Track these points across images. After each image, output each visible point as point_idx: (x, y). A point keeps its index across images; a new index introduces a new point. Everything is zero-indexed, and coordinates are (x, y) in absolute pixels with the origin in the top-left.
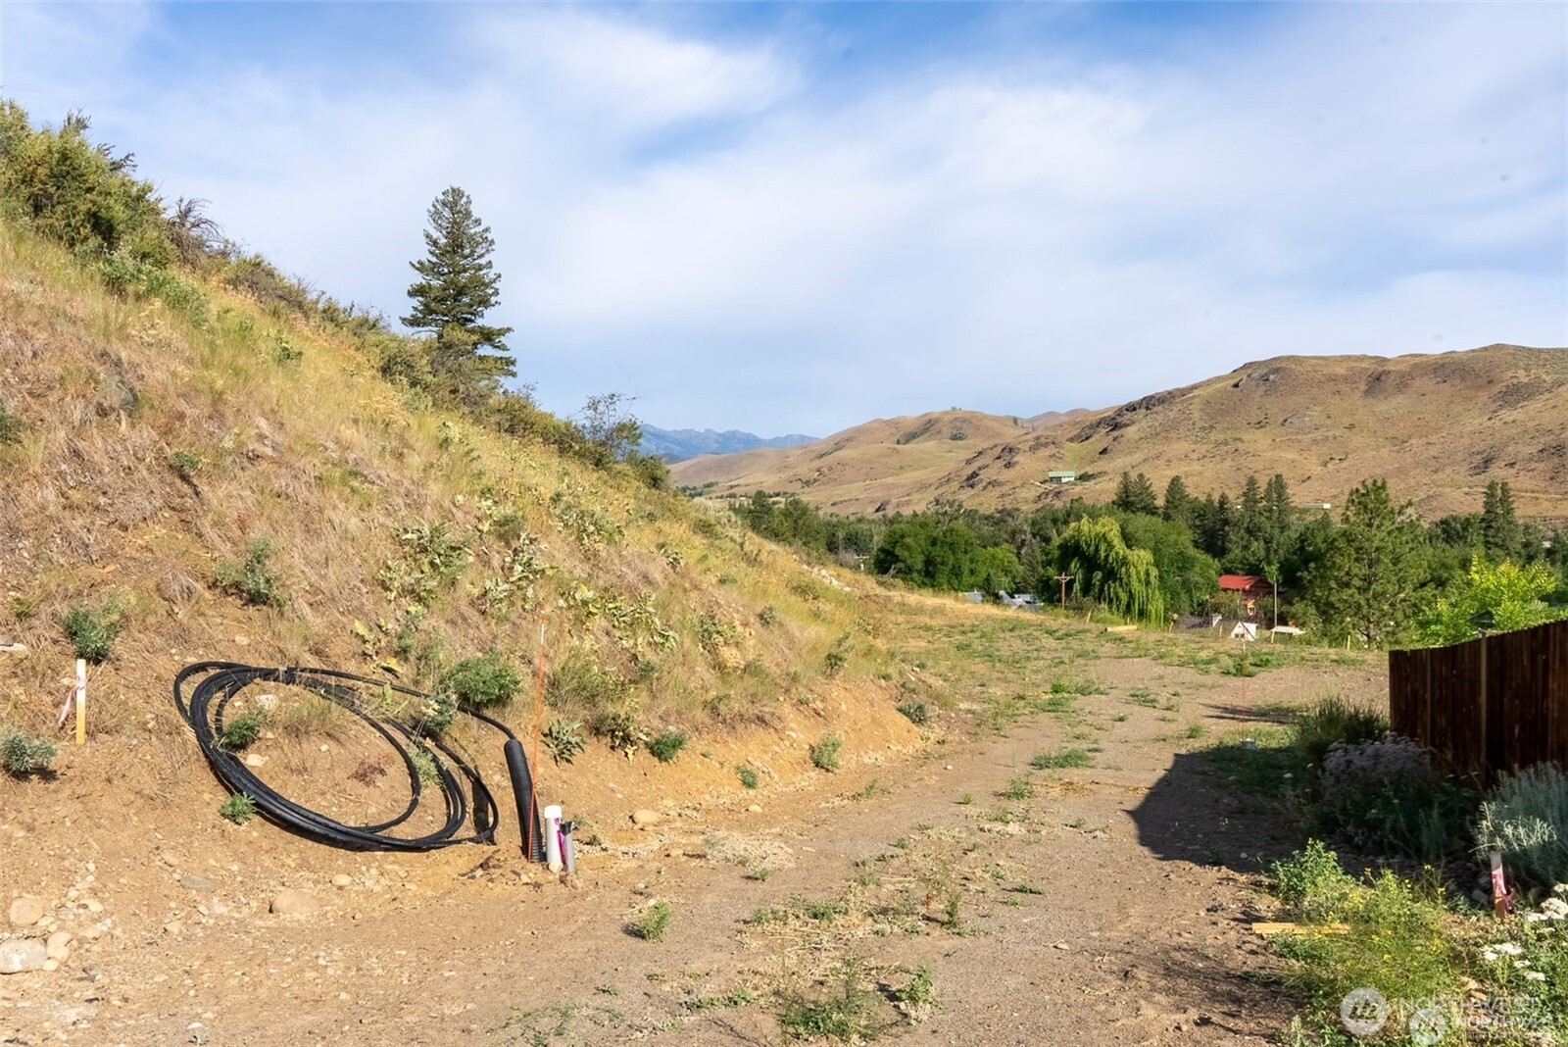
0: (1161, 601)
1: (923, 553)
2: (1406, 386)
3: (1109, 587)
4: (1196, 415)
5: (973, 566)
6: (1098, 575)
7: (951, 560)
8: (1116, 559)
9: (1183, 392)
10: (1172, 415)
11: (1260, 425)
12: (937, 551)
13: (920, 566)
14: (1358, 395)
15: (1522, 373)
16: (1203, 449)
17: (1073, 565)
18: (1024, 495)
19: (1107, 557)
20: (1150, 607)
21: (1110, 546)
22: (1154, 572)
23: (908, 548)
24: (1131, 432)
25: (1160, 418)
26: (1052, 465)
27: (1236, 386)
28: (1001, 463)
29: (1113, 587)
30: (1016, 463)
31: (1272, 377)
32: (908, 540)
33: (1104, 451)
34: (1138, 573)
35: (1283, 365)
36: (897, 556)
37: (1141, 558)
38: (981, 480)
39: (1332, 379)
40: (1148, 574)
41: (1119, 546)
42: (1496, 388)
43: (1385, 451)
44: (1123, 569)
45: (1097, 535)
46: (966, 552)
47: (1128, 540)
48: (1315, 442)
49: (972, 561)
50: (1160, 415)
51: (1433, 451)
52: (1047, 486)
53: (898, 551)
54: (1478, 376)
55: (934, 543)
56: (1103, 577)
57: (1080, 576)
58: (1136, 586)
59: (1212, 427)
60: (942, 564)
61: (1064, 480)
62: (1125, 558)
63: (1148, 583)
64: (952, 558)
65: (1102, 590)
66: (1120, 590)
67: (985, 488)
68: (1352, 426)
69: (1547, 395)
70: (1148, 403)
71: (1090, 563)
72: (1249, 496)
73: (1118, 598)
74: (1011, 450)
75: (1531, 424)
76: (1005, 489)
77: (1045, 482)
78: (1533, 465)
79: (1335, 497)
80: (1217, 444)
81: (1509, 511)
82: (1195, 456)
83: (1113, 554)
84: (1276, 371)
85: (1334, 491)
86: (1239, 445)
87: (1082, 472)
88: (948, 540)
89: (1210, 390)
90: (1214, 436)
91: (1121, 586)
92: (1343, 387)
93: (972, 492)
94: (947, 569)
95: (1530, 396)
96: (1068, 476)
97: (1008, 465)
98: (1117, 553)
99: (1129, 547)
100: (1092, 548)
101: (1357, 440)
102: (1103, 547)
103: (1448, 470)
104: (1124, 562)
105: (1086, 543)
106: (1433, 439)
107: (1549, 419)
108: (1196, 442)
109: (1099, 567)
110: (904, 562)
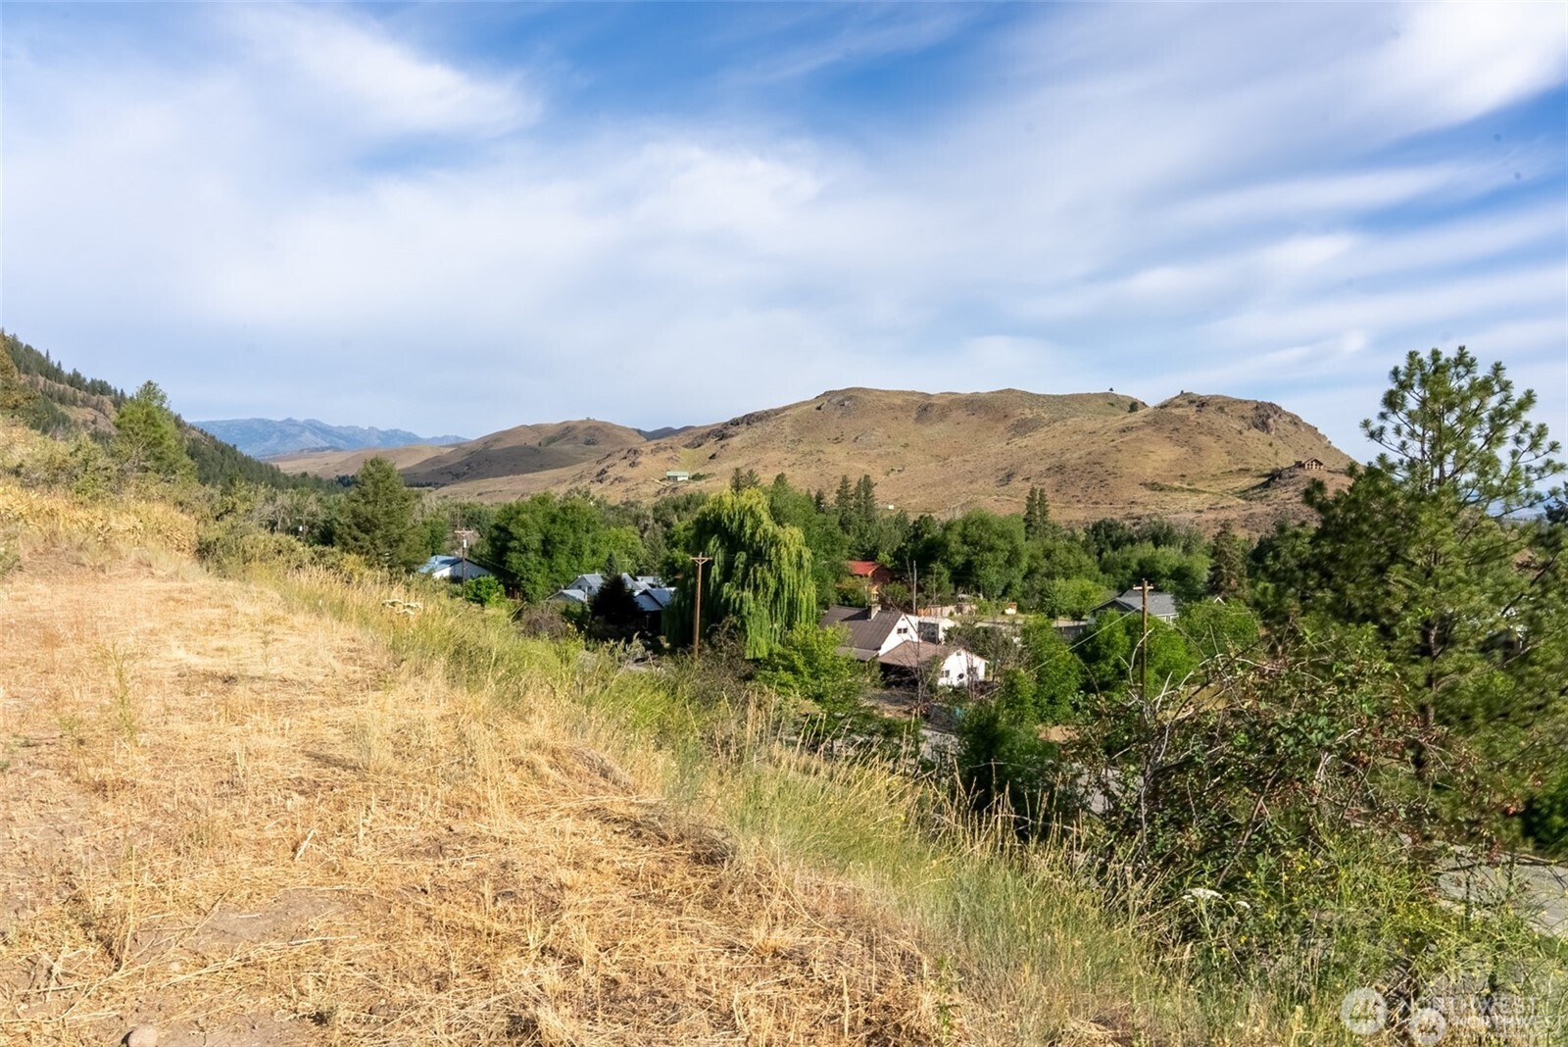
0: (813, 588)
1: (541, 531)
2: (946, 416)
3: (755, 572)
4: (788, 430)
5: (595, 546)
6: (741, 557)
7: (571, 539)
8: (764, 538)
9: (777, 412)
10: (768, 429)
11: (837, 440)
12: (556, 529)
13: (536, 545)
14: (911, 421)
15: (1027, 411)
16: (792, 458)
17: (712, 543)
18: (645, 490)
19: (753, 534)
20: (801, 595)
21: (758, 522)
22: (807, 554)
23: (524, 525)
24: (735, 442)
25: (759, 431)
26: (670, 466)
27: (819, 408)
28: (626, 463)
29: (761, 572)
30: (639, 463)
31: (846, 403)
32: (524, 516)
33: (713, 457)
34: (789, 554)
35: (855, 394)
36: (511, 534)
37: (792, 535)
38: (609, 477)
39: (892, 407)
40: (800, 556)
41: (768, 524)
42: (1011, 421)
43: (932, 465)
44: (773, 550)
45: (742, 508)
46: (587, 531)
47: (777, 516)
48: (879, 456)
49: (594, 541)
50: (758, 430)
51: (969, 467)
52: (665, 483)
53: (512, 528)
54: (997, 411)
55: (553, 521)
56: (748, 559)
57: (720, 557)
58: (788, 571)
59: (800, 440)
60: (562, 542)
61: (679, 479)
62: (775, 536)
63: (800, 566)
64: (572, 535)
65: (746, 574)
66: (768, 575)
67: (612, 483)
68: (906, 446)
69: (1046, 429)
70: (750, 420)
71: (733, 542)
72: (843, 495)
73: (765, 584)
74: (635, 452)
75: (1039, 449)
76: (629, 485)
77: (664, 479)
78: (1043, 480)
79: (897, 500)
80: (804, 455)
81: (1045, 513)
82: (786, 463)
83: (760, 531)
84: (850, 398)
85: (896, 496)
86: (821, 456)
87: (695, 473)
88: (569, 517)
89: (799, 410)
90: (801, 448)
91: (770, 570)
92: (899, 414)
93: (601, 486)
94: (566, 549)
95: (1034, 429)
96: (683, 476)
97: (633, 465)
98: (765, 531)
99: (779, 523)
100: (735, 524)
101: (910, 456)
102: (749, 522)
103: (981, 482)
104: (774, 541)
105: (729, 517)
106: (967, 457)
107: (1051, 445)
108: (787, 452)
109: (743, 547)
110: (519, 540)
